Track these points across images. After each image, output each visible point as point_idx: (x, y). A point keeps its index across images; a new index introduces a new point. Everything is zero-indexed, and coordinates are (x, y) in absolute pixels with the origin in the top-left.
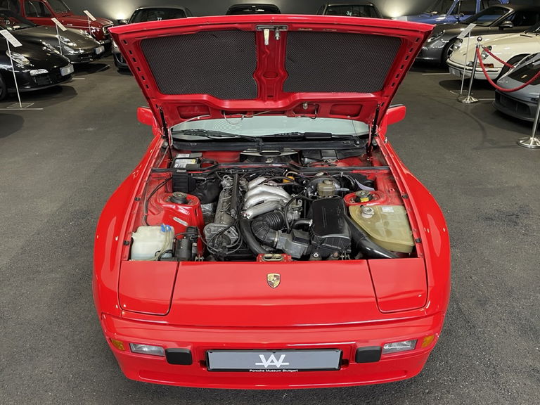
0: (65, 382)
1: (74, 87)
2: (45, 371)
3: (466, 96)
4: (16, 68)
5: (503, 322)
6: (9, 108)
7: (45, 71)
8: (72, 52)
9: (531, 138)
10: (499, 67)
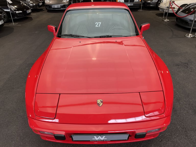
0: (19, 137)
1: (32, 17)
2: (12, 132)
3: (165, 19)
4: (11, 11)
5: (187, 108)
6: (9, 25)
7: (21, 12)
8: (31, 5)
9: (190, 34)
10: (177, 8)
